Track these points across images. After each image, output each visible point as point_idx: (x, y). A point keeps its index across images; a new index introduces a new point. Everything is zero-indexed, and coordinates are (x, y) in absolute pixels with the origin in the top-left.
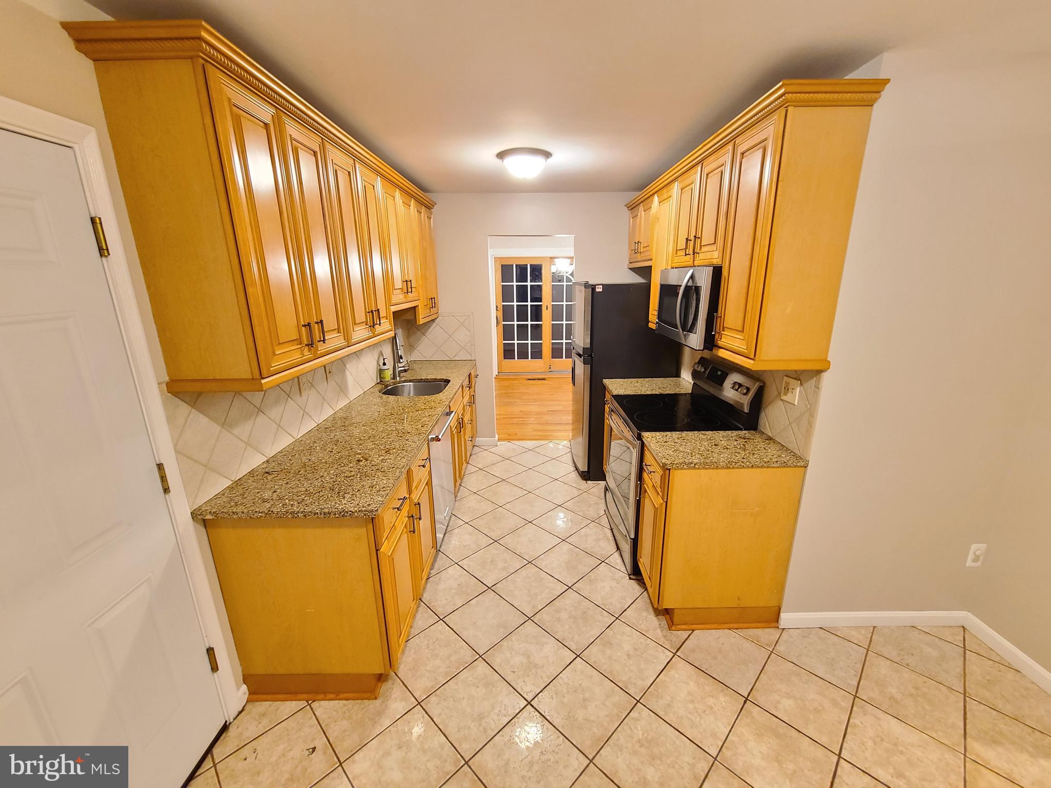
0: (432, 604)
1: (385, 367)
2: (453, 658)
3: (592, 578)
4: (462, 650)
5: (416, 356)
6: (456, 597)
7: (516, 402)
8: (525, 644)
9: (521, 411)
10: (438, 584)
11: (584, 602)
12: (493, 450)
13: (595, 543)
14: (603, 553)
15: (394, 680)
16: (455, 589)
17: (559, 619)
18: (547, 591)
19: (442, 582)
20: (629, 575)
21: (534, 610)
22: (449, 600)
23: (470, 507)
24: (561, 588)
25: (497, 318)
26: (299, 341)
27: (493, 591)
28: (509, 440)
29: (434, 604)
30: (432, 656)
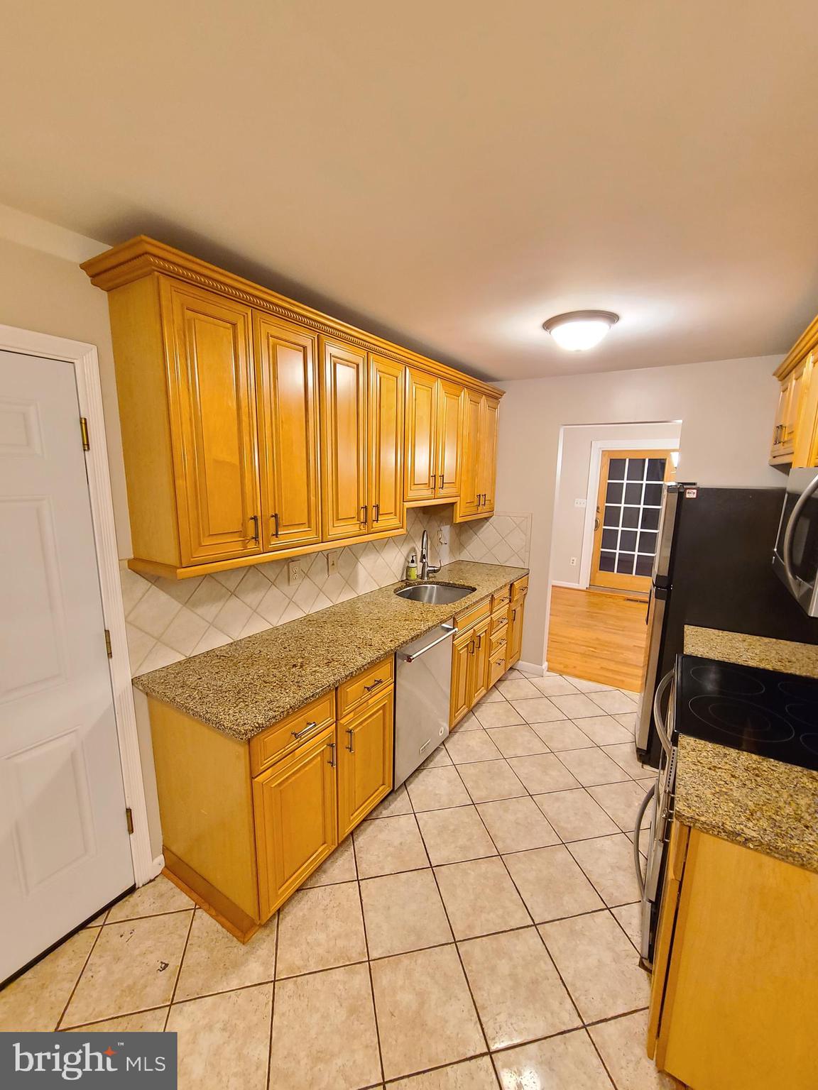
0: (360, 855)
1: (414, 565)
2: (340, 943)
3: (577, 928)
4: (355, 937)
5: (465, 556)
6: (389, 858)
7: (596, 626)
8: (429, 980)
9: (597, 639)
10: (381, 831)
11: (545, 963)
12: (535, 680)
13: (609, 870)
14: (615, 894)
15: (271, 932)
16: (395, 847)
17: (493, 969)
18: (500, 912)
19: (387, 832)
20: (642, 958)
21: (468, 932)
22: (380, 859)
23: (469, 746)
24: (520, 918)
25: (596, 521)
26: (242, 533)
27: (434, 873)
28: (561, 673)
29: (363, 856)
30: (322, 924)
